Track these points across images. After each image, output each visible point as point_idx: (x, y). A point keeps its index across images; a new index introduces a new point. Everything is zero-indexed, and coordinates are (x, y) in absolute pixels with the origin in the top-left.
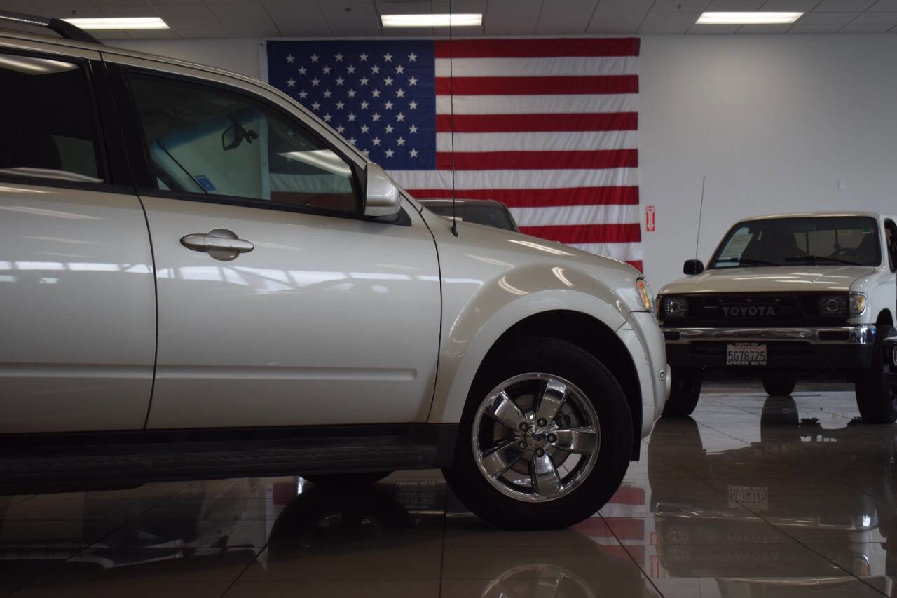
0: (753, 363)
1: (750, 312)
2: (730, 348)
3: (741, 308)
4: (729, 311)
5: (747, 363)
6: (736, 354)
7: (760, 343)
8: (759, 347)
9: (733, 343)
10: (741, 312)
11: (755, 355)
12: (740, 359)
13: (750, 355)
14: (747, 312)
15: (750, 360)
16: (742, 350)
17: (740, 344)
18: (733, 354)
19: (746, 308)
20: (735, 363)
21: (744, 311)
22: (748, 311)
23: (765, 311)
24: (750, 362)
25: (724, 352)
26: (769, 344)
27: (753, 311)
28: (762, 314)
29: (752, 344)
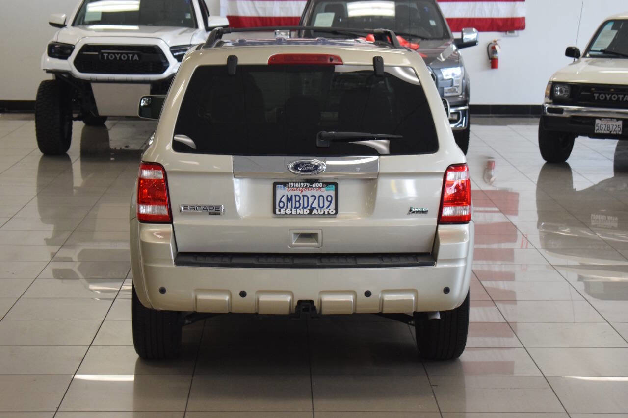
0: (612, 133)
1: (613, 98)
2: (598, 121)
3: (607, 95)
4: (598, 97)
5: (608, 132)
6: (602, 126)
7: (618, 119)
8: (617, 122)
9: (600, 118)
10: (606, 97)
11: (615, 127)
12: (604, 129)
13: (611, 127)
14: (611, 98)
15: (611, 130)
16: (606, 123)
17: (605, 119)
18: (599, 125)
19: (610, 95)
20: (600, 132)
21: (608, 97)
22: (611, 96)
23: (623, 98)
24: (611, 132)
25: (593, 124)
26: (624, 120)
28: (621, 99)
29: (613, 119)
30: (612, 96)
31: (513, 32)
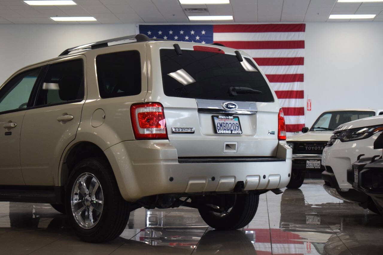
0: (315, 168)
3: (312, 147)
4: (308, 148)
5: (314, 168)
6: (310, 164)
7: (318, 160)
8: (318, 162)
9: (309, 160)
10: (312, 149)
11: (317, 164)
12: (311, 166)
13: (315, 164)
14: (314, 148)
15: (315, 166)
16: (312, 163)
17: (311, 160)
18: (308, 164)
20: (309, 167)
21: (313, 148)
23: (320, 148)
25: (305, 163)
27: (316, 148)
28: (319, 149)
29: (315, 160)
30: (315, 148)
31: (299, 132)
